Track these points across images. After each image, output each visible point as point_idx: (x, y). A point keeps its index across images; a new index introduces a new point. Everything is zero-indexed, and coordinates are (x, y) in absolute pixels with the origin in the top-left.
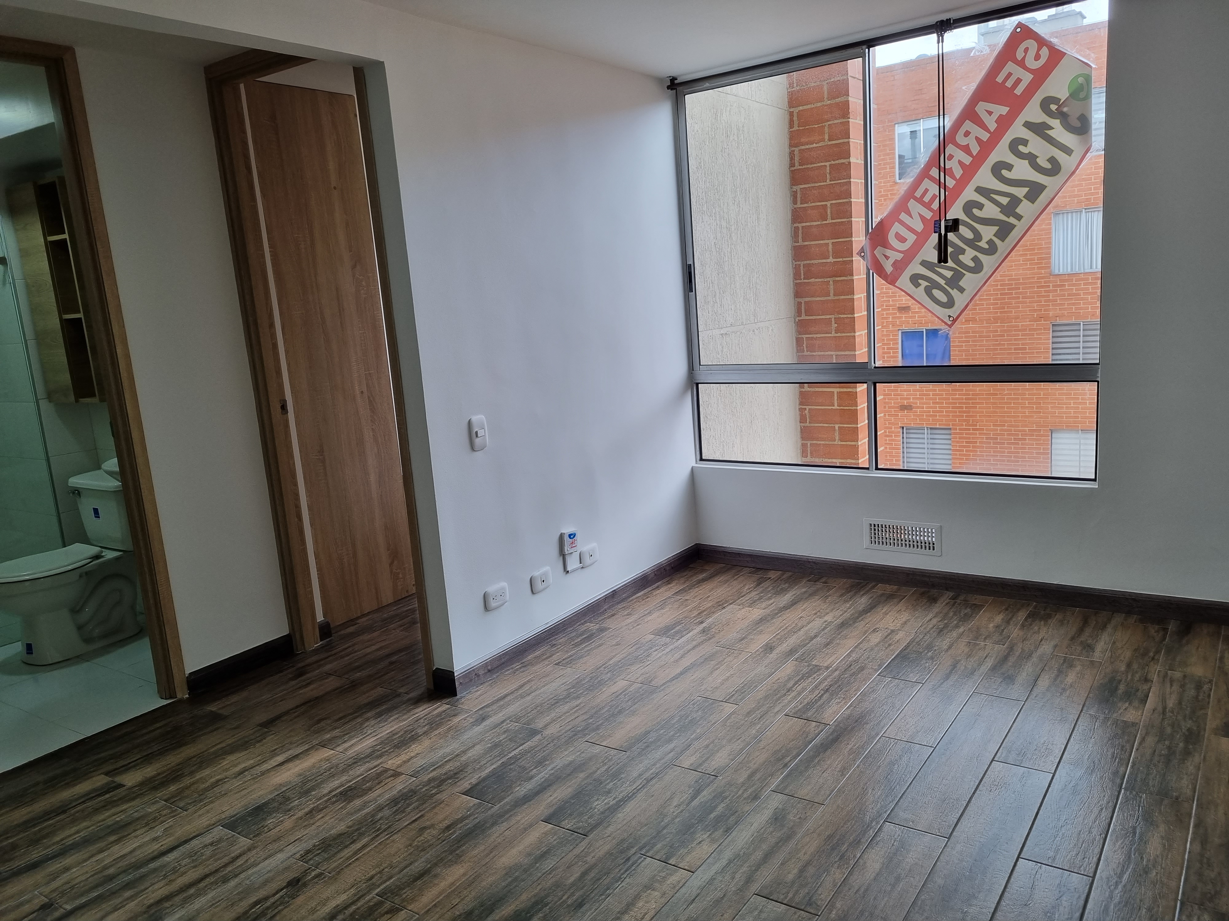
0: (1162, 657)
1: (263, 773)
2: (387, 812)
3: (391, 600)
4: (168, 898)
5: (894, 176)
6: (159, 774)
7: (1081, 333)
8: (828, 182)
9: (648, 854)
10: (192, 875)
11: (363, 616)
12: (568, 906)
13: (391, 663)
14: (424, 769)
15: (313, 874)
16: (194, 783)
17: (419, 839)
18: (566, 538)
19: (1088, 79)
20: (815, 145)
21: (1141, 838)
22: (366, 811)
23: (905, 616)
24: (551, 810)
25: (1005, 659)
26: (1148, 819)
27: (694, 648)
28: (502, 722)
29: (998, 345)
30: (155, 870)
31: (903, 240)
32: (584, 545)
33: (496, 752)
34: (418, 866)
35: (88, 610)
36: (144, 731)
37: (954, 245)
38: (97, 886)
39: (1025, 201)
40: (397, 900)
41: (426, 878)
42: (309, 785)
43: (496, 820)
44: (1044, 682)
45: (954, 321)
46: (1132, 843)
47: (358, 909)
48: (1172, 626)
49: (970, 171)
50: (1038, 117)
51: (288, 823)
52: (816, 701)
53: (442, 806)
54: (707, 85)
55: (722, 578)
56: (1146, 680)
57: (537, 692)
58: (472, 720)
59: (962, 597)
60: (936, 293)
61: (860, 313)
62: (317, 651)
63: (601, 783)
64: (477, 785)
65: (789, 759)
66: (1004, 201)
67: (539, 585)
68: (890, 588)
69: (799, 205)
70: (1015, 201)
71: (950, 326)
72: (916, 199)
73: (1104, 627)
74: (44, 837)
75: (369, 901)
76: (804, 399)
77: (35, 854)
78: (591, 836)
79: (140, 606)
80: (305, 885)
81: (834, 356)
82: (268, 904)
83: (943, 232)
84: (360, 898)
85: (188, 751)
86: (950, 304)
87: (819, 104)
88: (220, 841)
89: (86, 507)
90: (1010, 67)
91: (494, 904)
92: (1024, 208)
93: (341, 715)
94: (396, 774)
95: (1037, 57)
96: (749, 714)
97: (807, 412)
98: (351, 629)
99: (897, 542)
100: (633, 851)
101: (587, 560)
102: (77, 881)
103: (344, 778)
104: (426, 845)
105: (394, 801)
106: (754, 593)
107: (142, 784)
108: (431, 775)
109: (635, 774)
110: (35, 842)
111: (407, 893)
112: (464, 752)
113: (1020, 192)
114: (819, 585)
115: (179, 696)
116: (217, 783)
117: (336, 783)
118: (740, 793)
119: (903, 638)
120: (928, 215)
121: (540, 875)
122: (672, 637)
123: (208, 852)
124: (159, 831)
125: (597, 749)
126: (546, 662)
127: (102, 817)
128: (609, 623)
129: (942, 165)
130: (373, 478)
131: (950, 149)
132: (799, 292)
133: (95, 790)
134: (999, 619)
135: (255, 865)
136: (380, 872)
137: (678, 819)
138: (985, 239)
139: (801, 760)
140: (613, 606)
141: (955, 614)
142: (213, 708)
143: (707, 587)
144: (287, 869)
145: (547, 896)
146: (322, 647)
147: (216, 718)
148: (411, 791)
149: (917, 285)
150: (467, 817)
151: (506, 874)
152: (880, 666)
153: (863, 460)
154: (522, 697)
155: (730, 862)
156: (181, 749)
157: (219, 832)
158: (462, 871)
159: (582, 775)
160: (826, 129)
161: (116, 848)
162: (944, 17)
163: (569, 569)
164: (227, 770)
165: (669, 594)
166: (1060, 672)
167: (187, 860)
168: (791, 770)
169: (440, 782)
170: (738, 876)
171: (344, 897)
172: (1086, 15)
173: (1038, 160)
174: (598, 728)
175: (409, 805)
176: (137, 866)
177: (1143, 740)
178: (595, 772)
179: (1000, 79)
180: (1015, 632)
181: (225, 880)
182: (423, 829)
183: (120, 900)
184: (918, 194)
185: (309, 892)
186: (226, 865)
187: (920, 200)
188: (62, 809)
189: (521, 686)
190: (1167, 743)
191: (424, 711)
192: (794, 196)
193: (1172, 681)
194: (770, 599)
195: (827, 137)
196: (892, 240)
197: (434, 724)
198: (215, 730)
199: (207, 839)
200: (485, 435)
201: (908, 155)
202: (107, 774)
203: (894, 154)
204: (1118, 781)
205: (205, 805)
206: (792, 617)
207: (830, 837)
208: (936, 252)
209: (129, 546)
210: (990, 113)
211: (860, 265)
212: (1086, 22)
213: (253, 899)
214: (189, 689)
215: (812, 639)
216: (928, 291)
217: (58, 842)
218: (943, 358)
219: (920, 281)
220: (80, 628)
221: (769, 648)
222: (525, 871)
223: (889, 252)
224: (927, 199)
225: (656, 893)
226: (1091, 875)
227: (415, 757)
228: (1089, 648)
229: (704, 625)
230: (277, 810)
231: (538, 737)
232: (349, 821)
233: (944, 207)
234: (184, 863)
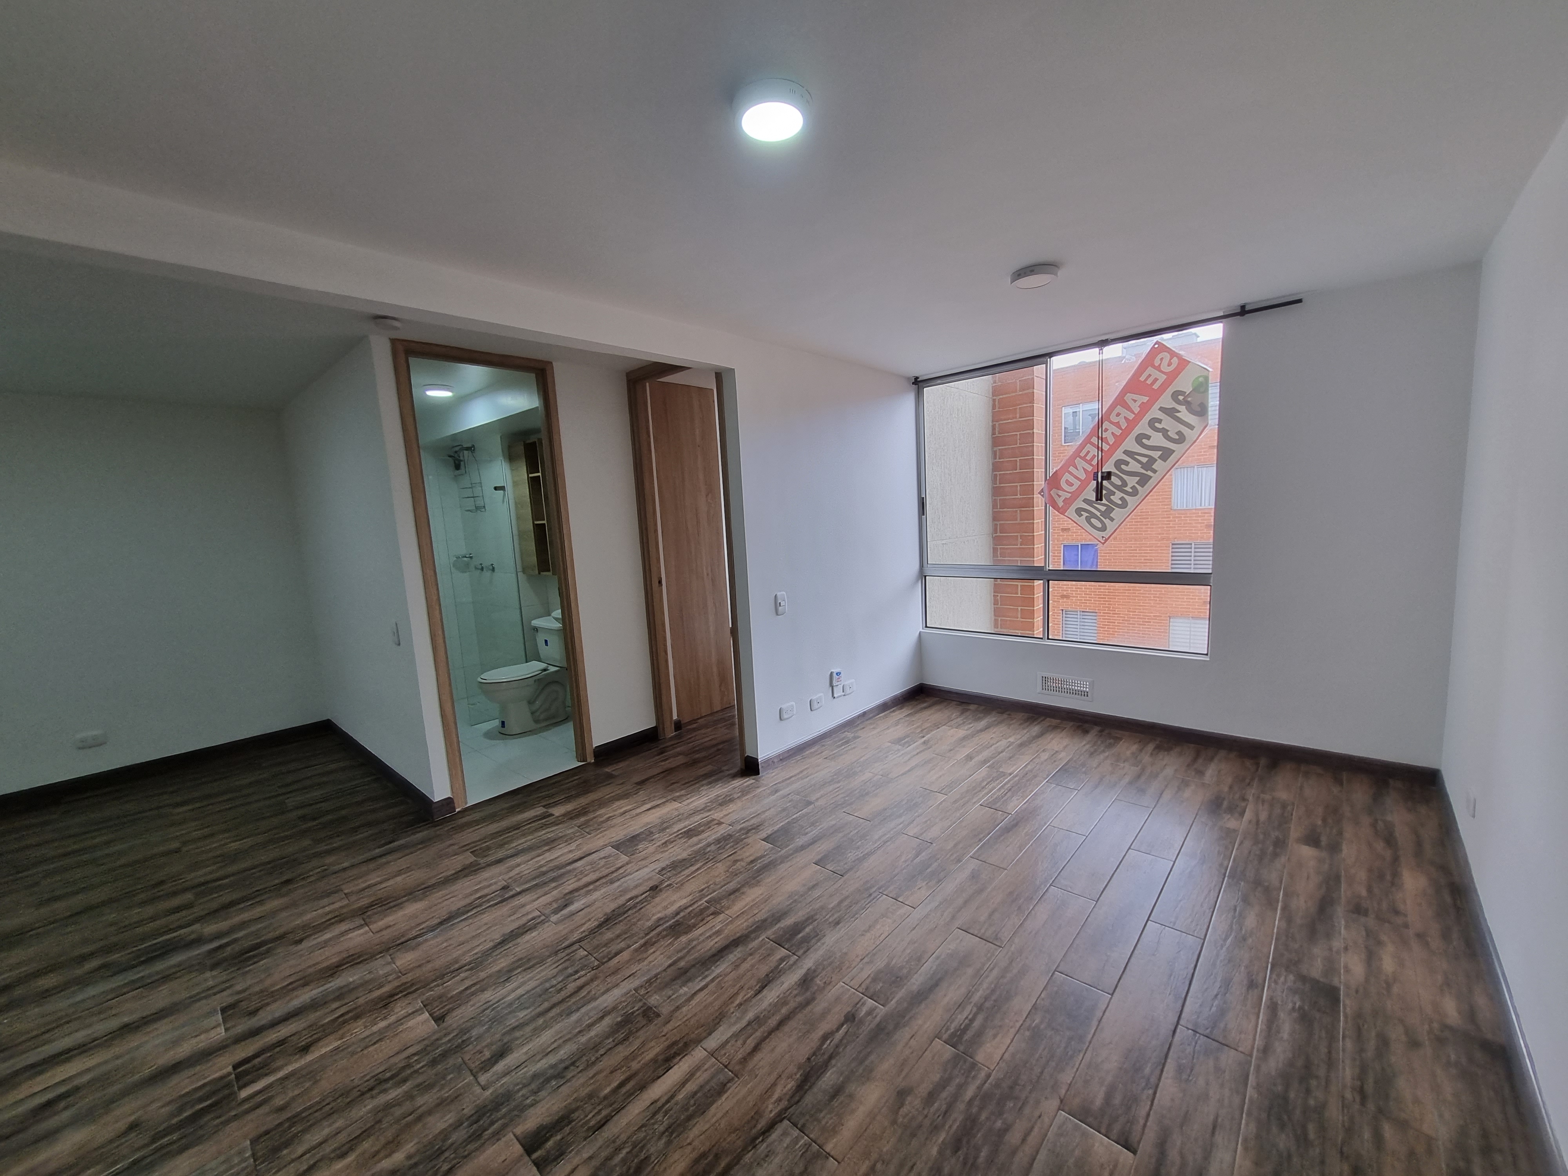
0: (1255, 783)
1: (637, 815)
2: (713, 847)
3: (719, 709)
4: (577, 890)
5: (1061, 441)
6: (575, 810)
7: (1193, 550)
8: (1018, 445)
9: (884, 893)
10: (592, 877)
11: (701, 718)
12: (830, 923)
13: (718, 750)
14: (737, 822)
15: (666, 884)
16: (595, 818)
17: (733, 867)
18: (835, 675)
19: (1206, 379)
20: (1010, 421)
21: (1240, 915)
22: (700, 845)
23: (1066, 742)
24: (820, 857)
25: (1139, 776)
26: (1245, 900)
27: (917, 754)
28: (789, 794)
29: (1133, 556)
30: (570, 871)
31: (1071, 485)
32: (846, 680)
33: (784, 814)
34: (732, 886)
35: (538, 703)
36: (567, 781)
37: (1107, 489)
38: (534, 878)
39: (1159, 461)
40: (718, 906)
41: (737, 894)
42: (665, 825)
43: (784, 859)
44: (1167, 795)
45: (1106, 540)
46: (1234, 917)
47: (694, 909)
48: (1263, 761)
49: (1120, 440)
50: (1170, 404)
51: (652, 849)
52: (1002, 797)
53: (749, 846)
54: (939, 381)
55: (937, 707)
56: (1244, 799)
57: (812, 776)
58: (769, 791)
59: (1107, 731)
60: (1093, 520)
61: (1039, 532)
62: (672, 738)
63: (853, 841)
64: (771, 835)
65: (982, 836)
66: (1144, 460)
67: (815, 706)
68: (1055, 722)
69: (997, 460)
70: (1152, 460)
71: (1103, 544)
72: (1081, 457)
73: (1211, 759)
74: (505, 844)
75: (701, 905)
76: (997, 589)
77: (500, 854)
78: (845, 877)
79: (569, 702)
80: (661, 890)
81: (1019, 561)
82: (638, 900)
83: (1100, 480)
84: (694, 903)
85: (592, 796)
86: (1104, 528)
87: (1014, 394)
88: (609, 856)
89: (540, 638)
90: (1151, 370)
91: (780, 916)
92: (1158, 465)
93: (687, 781)
94: (720, 823)
95: (1169, 365)
96: (955, 802)
97: (999, 598)
98: (694, 726)
99: (1060, 690)
100: (874, 889)
101: (848, 691)
102: (525, 873)
103: (687, 823)
104: (738, 872)
105: (718, 841)
106: (959, 719)
107: (564, 815)
108: (742, 826)
109: (876, 837)
110: (501, 846)
111: (724, 902)
112: (764, 812)
113: (1156, 454)
114: (1005, 716)
115: (589, 761)
116: (608, 819)
117: (683, 825)
118: (948, 856)
119: (1064, 757)
120: (1089, 468)
121: (811, 900)
122: (903, 745)
123: (602, 862)
124: (573, 846)
125: (851, 818)
126: (818, 756)
127: (540, 834)
128: (860, 733)
129: (1100, 435)
130: (712, 629)
131: (1106, 425)
132: (995, 517)
133: (537, 816)
134: (1135, 748)
135: (630, 874)
136: (708, 887)
137: (905, 871)
138: (1130, 485)
139: (991, 837)
140: (863, 722)
141: (1102, 742)
142: (608, 770)
143: (926, 714)
144: (650, 879)
145: (816, 914)
146: (675, 736)
147: (610, 776)
148: (729, 835)
149: (1081, 515)
150: (765, 856)
151: (789, 897)
152: (1048, 776)
153: (1038, 632)
154: (802, 779)
155: (941, 903)
156: (589, 794)
157: (609, 850)
158: (760, 892)
159: (841, 835)
160: (1018, 411)
161: (547, 854)
162: (1104, 338)
163: (835, 696)
164: (615, 811)
165: (901, 716)
166: (1179, 789)
167: (589, 867)
168: (984, 843)
169: (748, 831)
170: (945, 914)
171: (684, 901)
172: (1199, 334)
173: (1169, 433)
174: (851, 804)
175: (727, 845)
176: (558, 867)
177: (1241, 843)
178: (849, 834)
179: (1142, 379)
180: (1146, 758)
181: (612, 882)
182: (736, 861)
183: (549, 888)
184: (1082, 454)
185: (664, 895)
186: (613, 872)
187: (1084, 458)
188: (517, 827)
189: (802, 772)
190: (1260, 846)
191: (739, 783)
192: (995, 453)
193: (1263, 801)
194: (970, 723)
195: (1018, 416)
196: (1064, 485)
197: (744, 792)
198: (609, 784)
199: (602, 854)
200: (785, 605)
201: (1071, 427)
202: (544, 806)
203: (1061, 426)
204: (1223, 871)
205: (601, 832)
206: (986, 737)
207: (1011, 893)
208: (1095, 494)
209: (565, 664)
210: (1135, 401)
211: (1039, 501)
212: (1199, 340)
213: (628, 896)
214: (595, 756)
215: (1000, 753)
216: (1088, 520)
217: (513, 847)
218: (1092, 566)
219: (1082, 513)
220: (533, 713)
221: (969, 758)
222: (802, 896)
223: (1060, 493)
224: (1088, 458)
225: (889, 921)
226: (1203, 937)
227: (732, 812)
228: (1200, 773)
229: (924, 739)
230: (645, 839)
231: (812, 806)
232: (689, 851)
233: (1101, 463)
234: (587, 868)
